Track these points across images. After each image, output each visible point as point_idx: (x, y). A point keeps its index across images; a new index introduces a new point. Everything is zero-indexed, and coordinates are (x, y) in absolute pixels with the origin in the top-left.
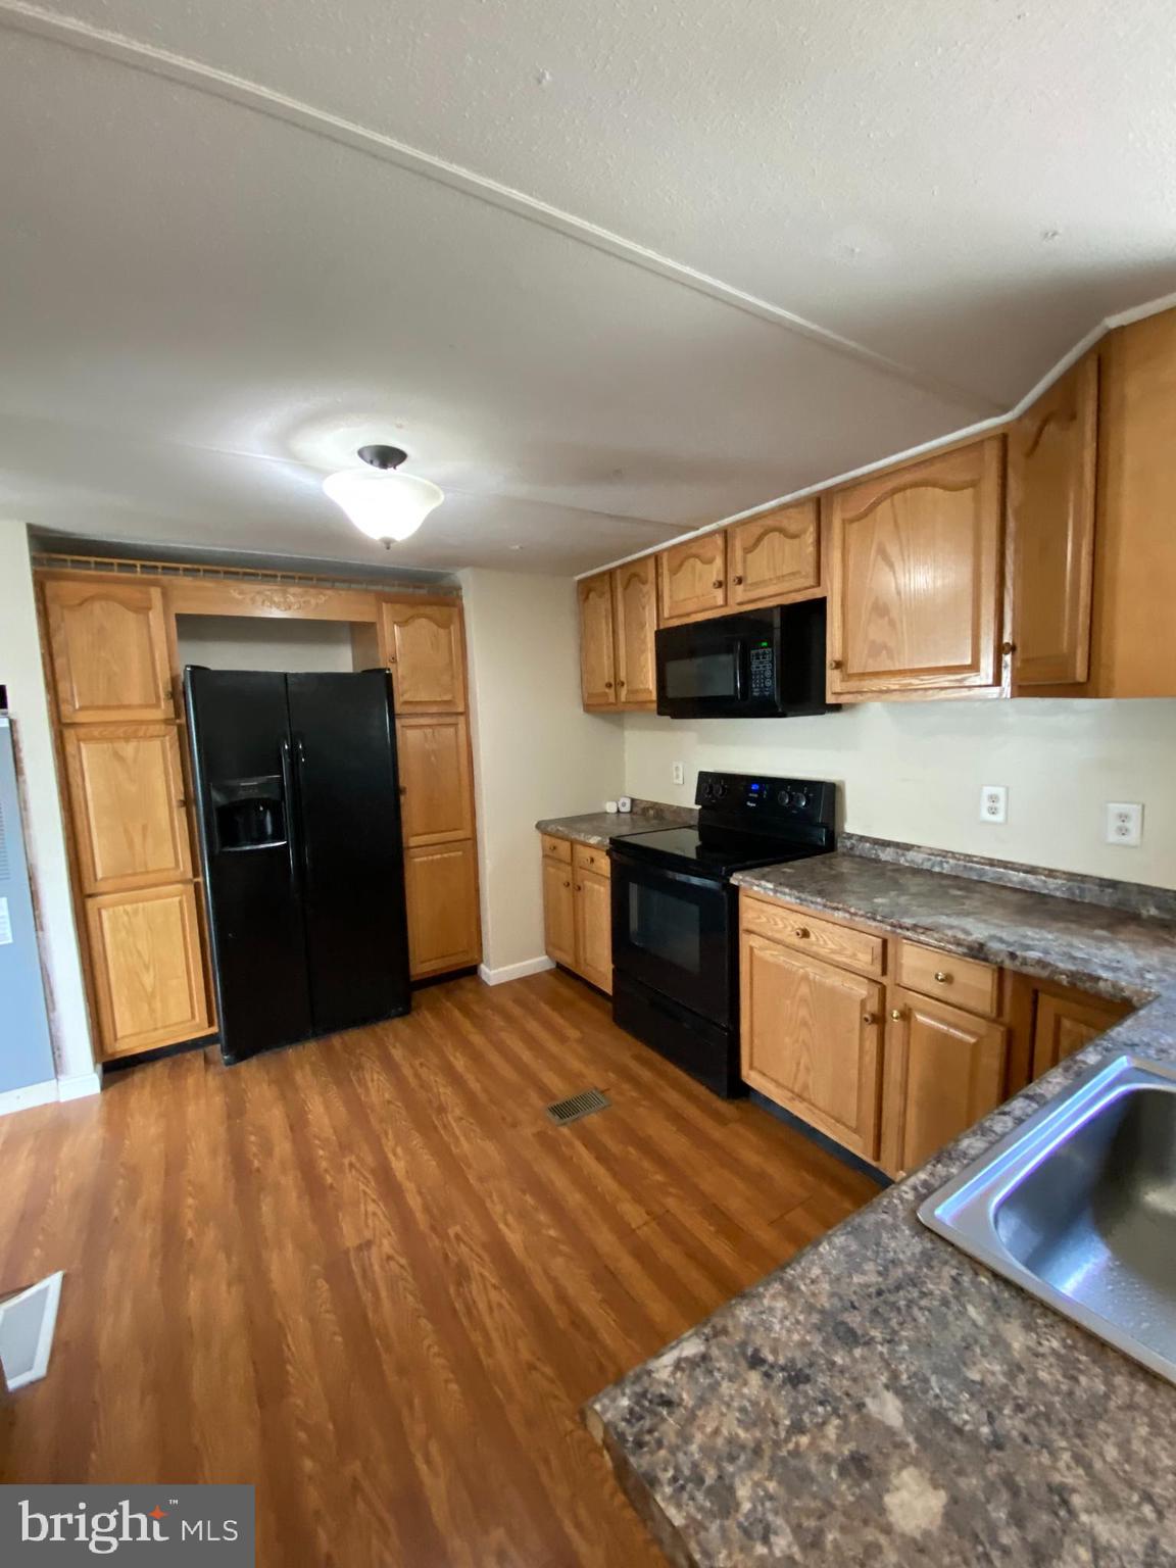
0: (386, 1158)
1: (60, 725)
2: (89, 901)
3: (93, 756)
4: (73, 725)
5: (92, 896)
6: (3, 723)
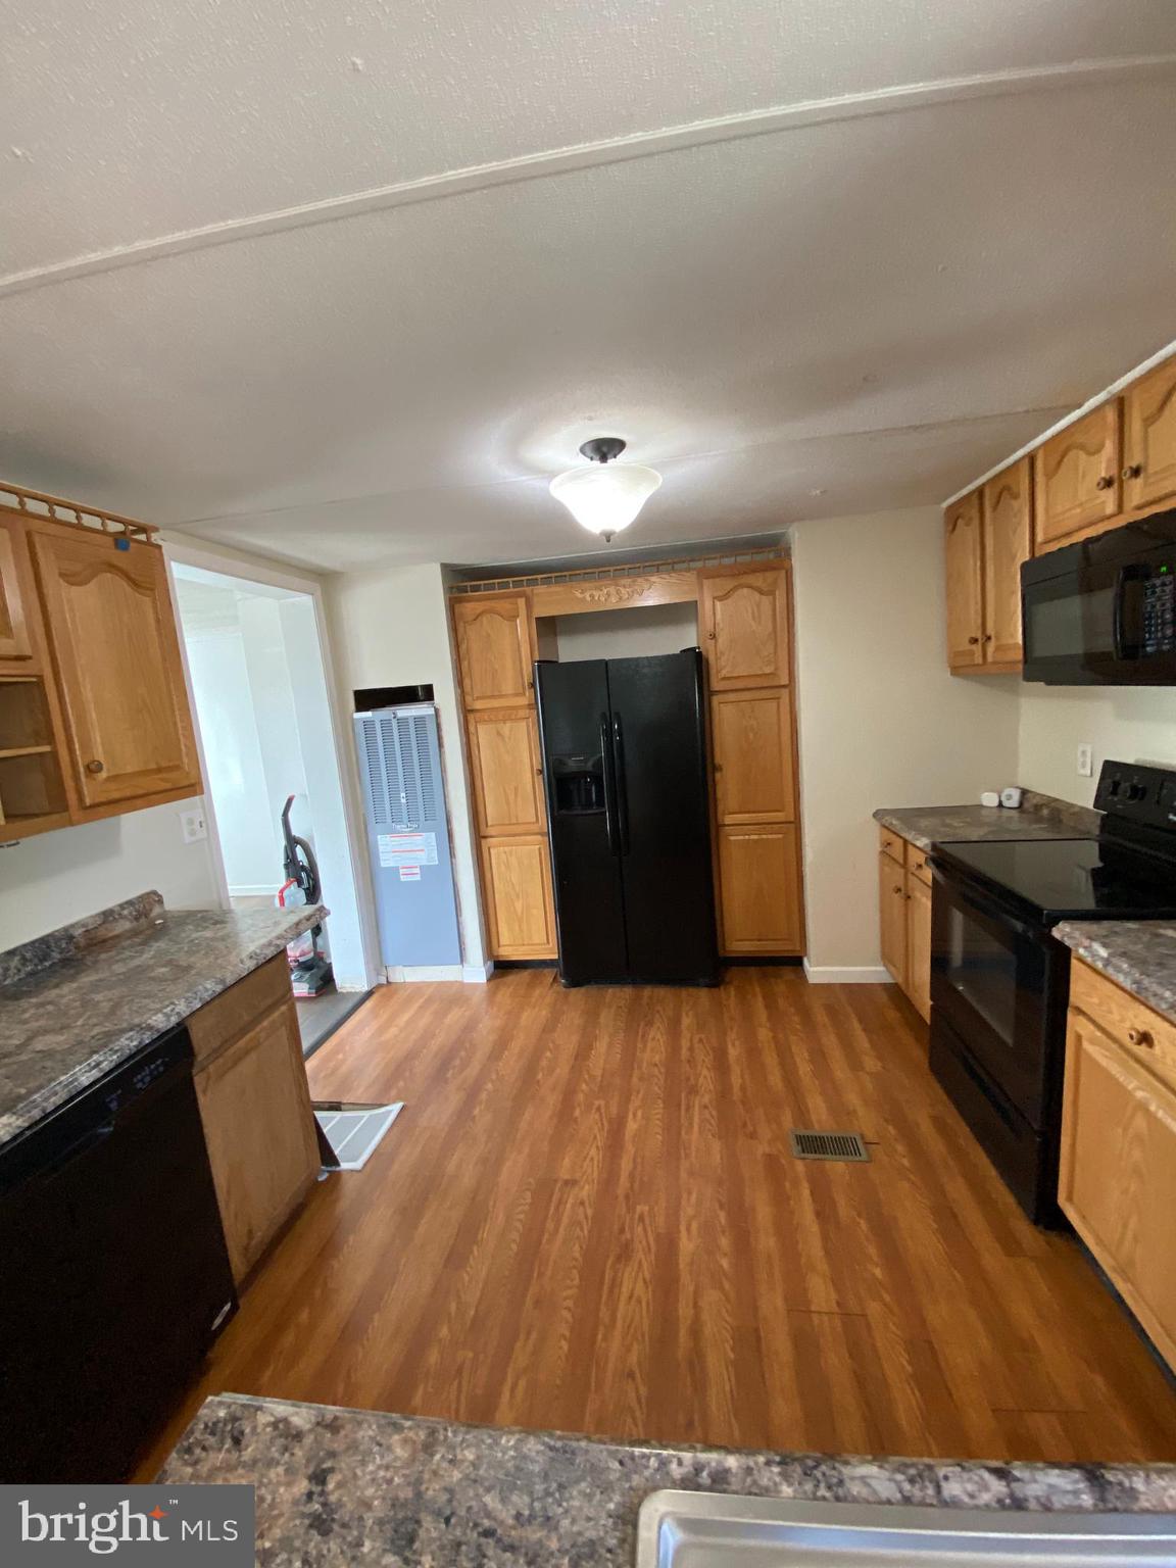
0: (627, 1113)
1: (466, 712)
2: (483, 841)
3: (483, 734)
4: (472, 711)
5: (485, 837)
6: (431, 711)
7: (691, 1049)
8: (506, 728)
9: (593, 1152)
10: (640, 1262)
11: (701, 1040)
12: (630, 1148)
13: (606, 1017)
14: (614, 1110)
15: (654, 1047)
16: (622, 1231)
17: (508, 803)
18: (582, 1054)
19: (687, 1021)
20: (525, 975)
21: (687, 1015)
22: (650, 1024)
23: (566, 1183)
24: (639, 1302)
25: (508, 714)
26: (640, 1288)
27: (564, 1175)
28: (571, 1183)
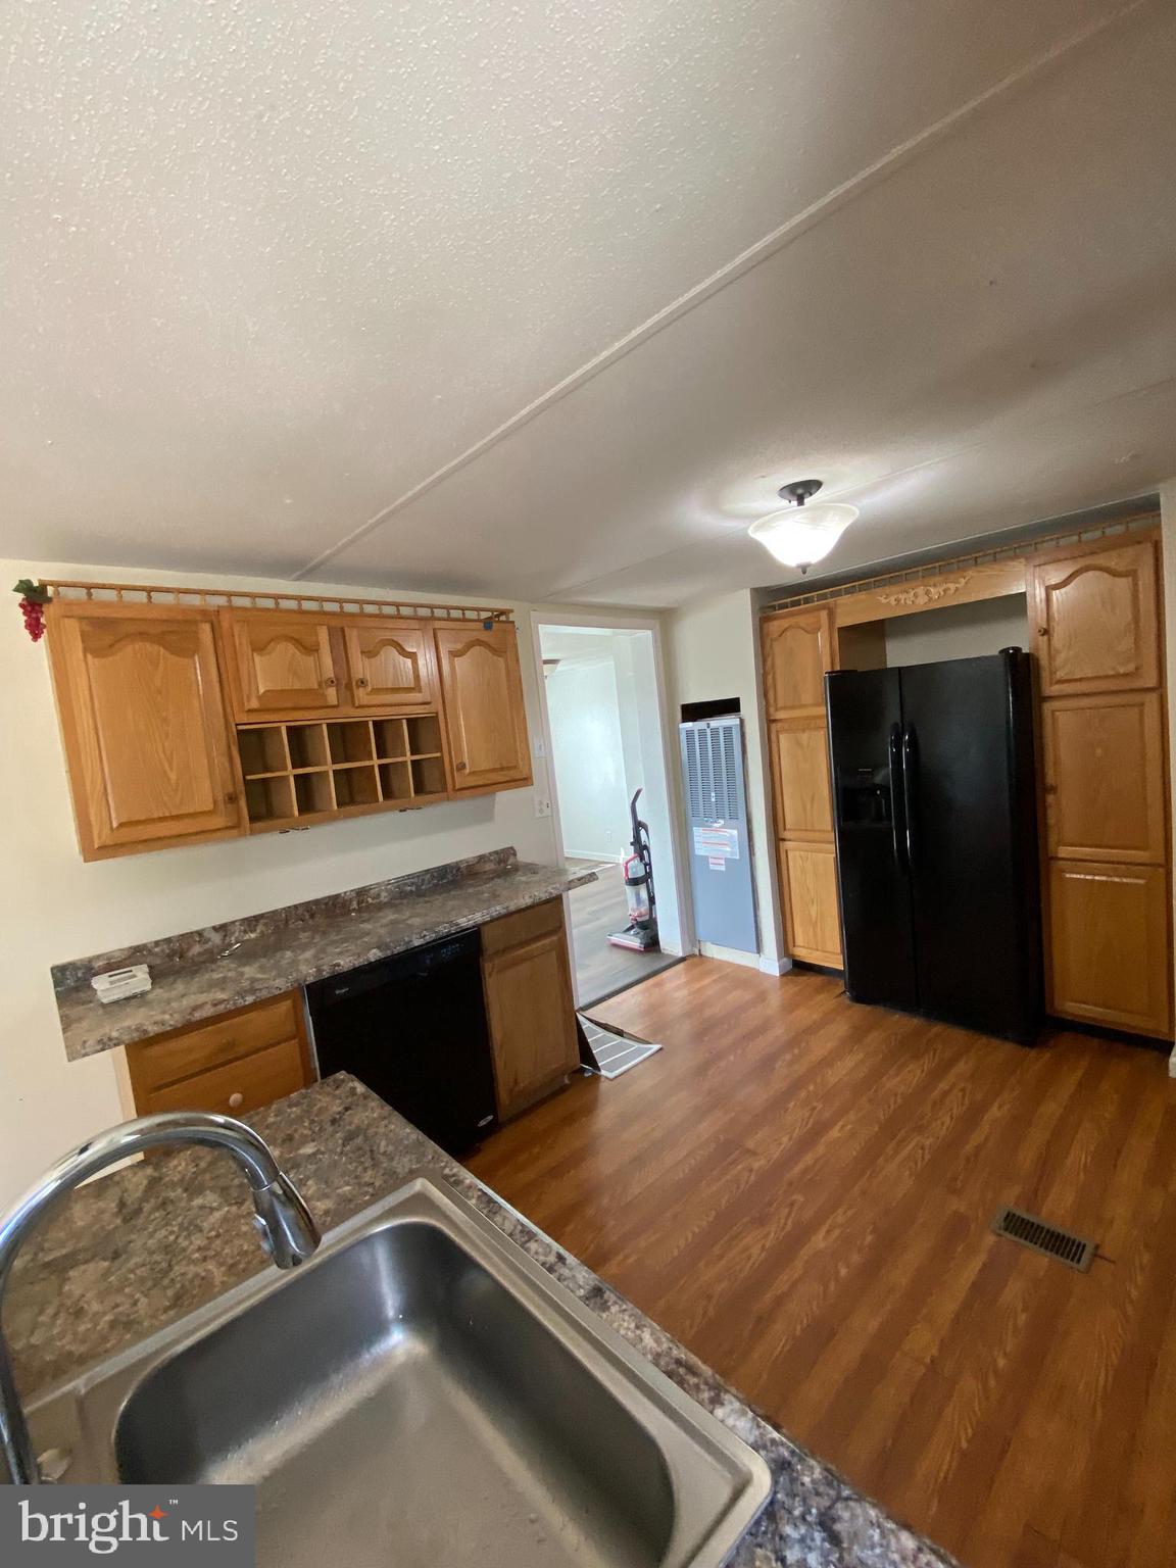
1: (768, 722)
2: (781, 843)
3: (785, 742)
4: (775, 721)
5: (784, 840)
6: (738, 721)
7: (945, 1094)
8: (804, 737)
9: (785, 1139)
10: (769, 1234)
11: (963, 1090)
12: (820, 1149)
13: (874, 1038)
14: (827, 1115)
15: (907, 1077)
16: (770, 1204)
17: (804, 809)
18: (826, 1062)
19: (962, 1067)
20: (817, 980)
21: (966, 1062)
22: (917, 1057)
23: (748, 1151)
24: (749, 1257)
25: (806, 724)
26: (755, 1251)
27: (750, 1144)
28: (754, 1153)
